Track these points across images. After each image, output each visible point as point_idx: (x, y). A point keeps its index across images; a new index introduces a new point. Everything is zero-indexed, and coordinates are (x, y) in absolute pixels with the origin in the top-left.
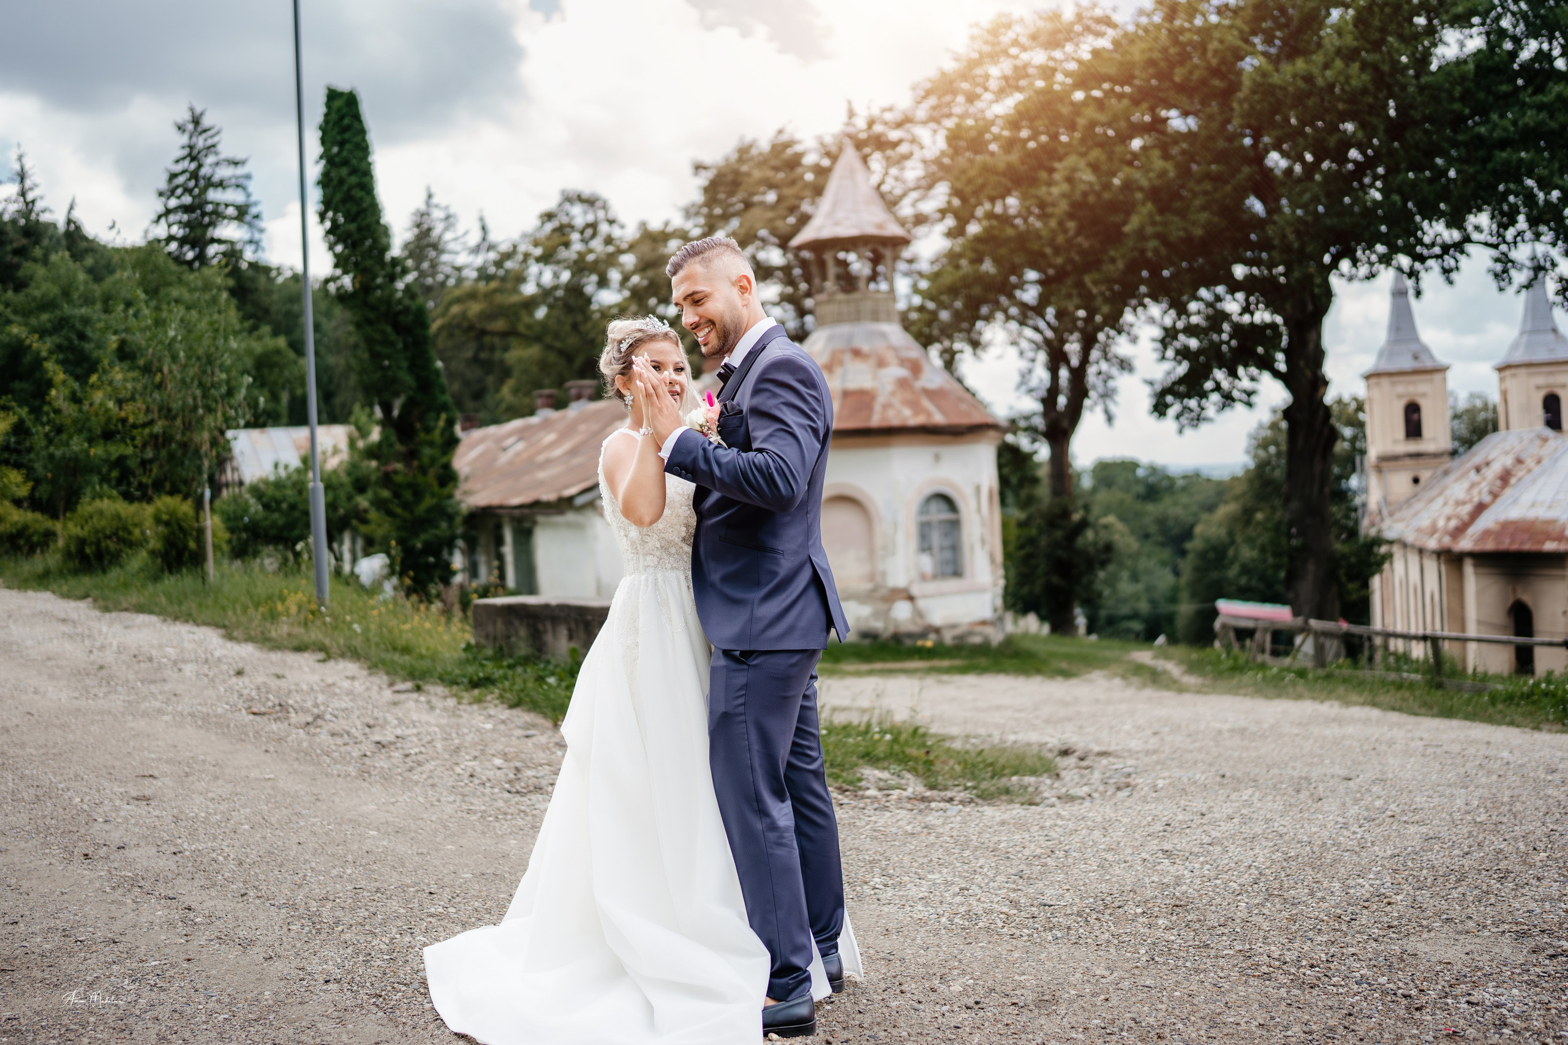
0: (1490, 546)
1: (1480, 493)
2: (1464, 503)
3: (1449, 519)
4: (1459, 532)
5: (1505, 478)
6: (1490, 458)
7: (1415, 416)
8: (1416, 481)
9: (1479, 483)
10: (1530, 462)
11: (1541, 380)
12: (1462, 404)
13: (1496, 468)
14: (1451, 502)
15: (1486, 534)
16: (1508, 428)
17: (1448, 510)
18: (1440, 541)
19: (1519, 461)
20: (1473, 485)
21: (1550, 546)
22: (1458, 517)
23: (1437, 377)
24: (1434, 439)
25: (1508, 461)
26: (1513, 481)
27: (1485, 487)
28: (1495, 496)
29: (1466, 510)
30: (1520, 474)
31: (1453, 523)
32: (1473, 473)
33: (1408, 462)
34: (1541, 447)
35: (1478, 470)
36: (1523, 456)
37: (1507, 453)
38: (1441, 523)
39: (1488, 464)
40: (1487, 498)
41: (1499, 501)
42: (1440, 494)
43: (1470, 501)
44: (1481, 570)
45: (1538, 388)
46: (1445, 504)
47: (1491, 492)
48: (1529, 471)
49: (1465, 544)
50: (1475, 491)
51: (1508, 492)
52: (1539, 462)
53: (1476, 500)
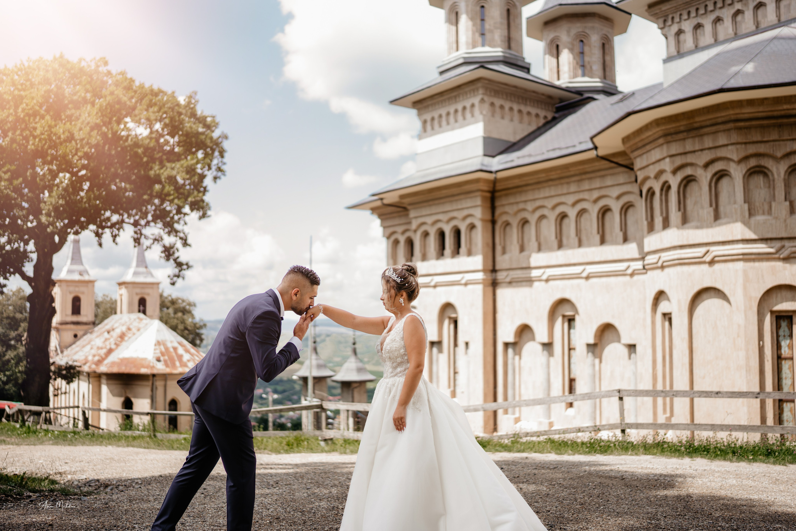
0: (115, 370)
1: (110, 344)
2: (102, 348)
3: (94, 356)
4: (99, 362)
5: (122, 336)
6: (115, 327)
7: (78, 303)
8: (75, 336)
9: (109, 339)
10: (134, 330)
11: (138, 290)
12: (100, 299)
13: (118, 331)
14: (95, 348)
15: (113, 364)
16: (121, 313)
17: (94, 352)
18: (90, 367)
19: (129, 329)
20: (106, 340)
21: (143, 371)
22: (99, 355)
23: (90, 285)
24: (86, 316)
25: (124, 329)
26: (126, 338)
27: (112, 341)
28: (117, 345)
29: (103, 352)
30: (130, 335)
31: (97, 358)
32: (106, 334)
33: (72, 326)
34: (139, 323)
35: (108, 332)
36: (131, 327)
37: (123, 325)
38: (90, 358)
39: (113, 330)
40: (113, 347)
41: (120, 348)
42: (89, 343)
43: (105, 348)
44: (110, 382)
45: (137, 294)
46: (92, 348)
47: (116, 344)
48: (134, 334)
49: (103, 369)
50: (107, 343)
51: (124, 344)
52: (139, 330)
53: (108, 347)
